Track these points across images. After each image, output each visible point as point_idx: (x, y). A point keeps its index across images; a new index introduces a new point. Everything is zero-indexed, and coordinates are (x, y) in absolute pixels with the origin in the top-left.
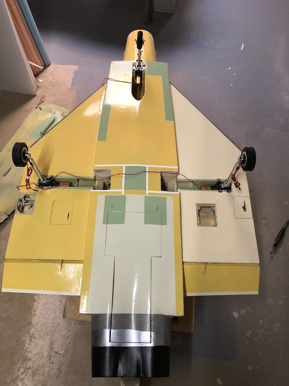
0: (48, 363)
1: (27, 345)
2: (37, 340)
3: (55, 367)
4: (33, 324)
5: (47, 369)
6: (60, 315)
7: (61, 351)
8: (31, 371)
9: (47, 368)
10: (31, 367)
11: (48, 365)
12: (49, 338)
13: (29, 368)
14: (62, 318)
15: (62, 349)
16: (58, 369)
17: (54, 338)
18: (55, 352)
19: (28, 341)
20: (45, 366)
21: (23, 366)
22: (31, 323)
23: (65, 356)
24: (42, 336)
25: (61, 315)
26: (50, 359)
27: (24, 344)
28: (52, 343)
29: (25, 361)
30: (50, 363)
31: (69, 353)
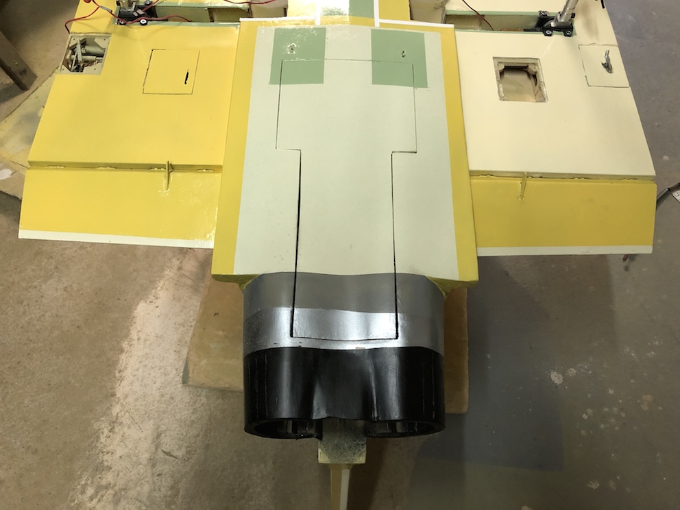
0: (149, 474)
1: (103, 440)
2: (126, 429)
3: (164, 483)
4: (118, 396)
5: (146, 488)
6: (176, 379)
7: (177, 450)
8: (111, 492)
9: (148, 486)
10: (110, 484)
11: (148, 479)
12: (151, 426)
13: (107, 487)
14: (181, 385)
15: (180, 448)
16: (172, 488)
17: (163, 424)
18: (164, 452)
19: (106, 431)
20: (143, 481)
21: (92, 483)
22: (113, 395)
23: (187, 461)
24: (136, 422)
25: (179, 379)
26: (154, 466)
27: (98, 438)
28: (159, 436)
29: (98, 473)
30: (153, 474)
31: (196, 456)
